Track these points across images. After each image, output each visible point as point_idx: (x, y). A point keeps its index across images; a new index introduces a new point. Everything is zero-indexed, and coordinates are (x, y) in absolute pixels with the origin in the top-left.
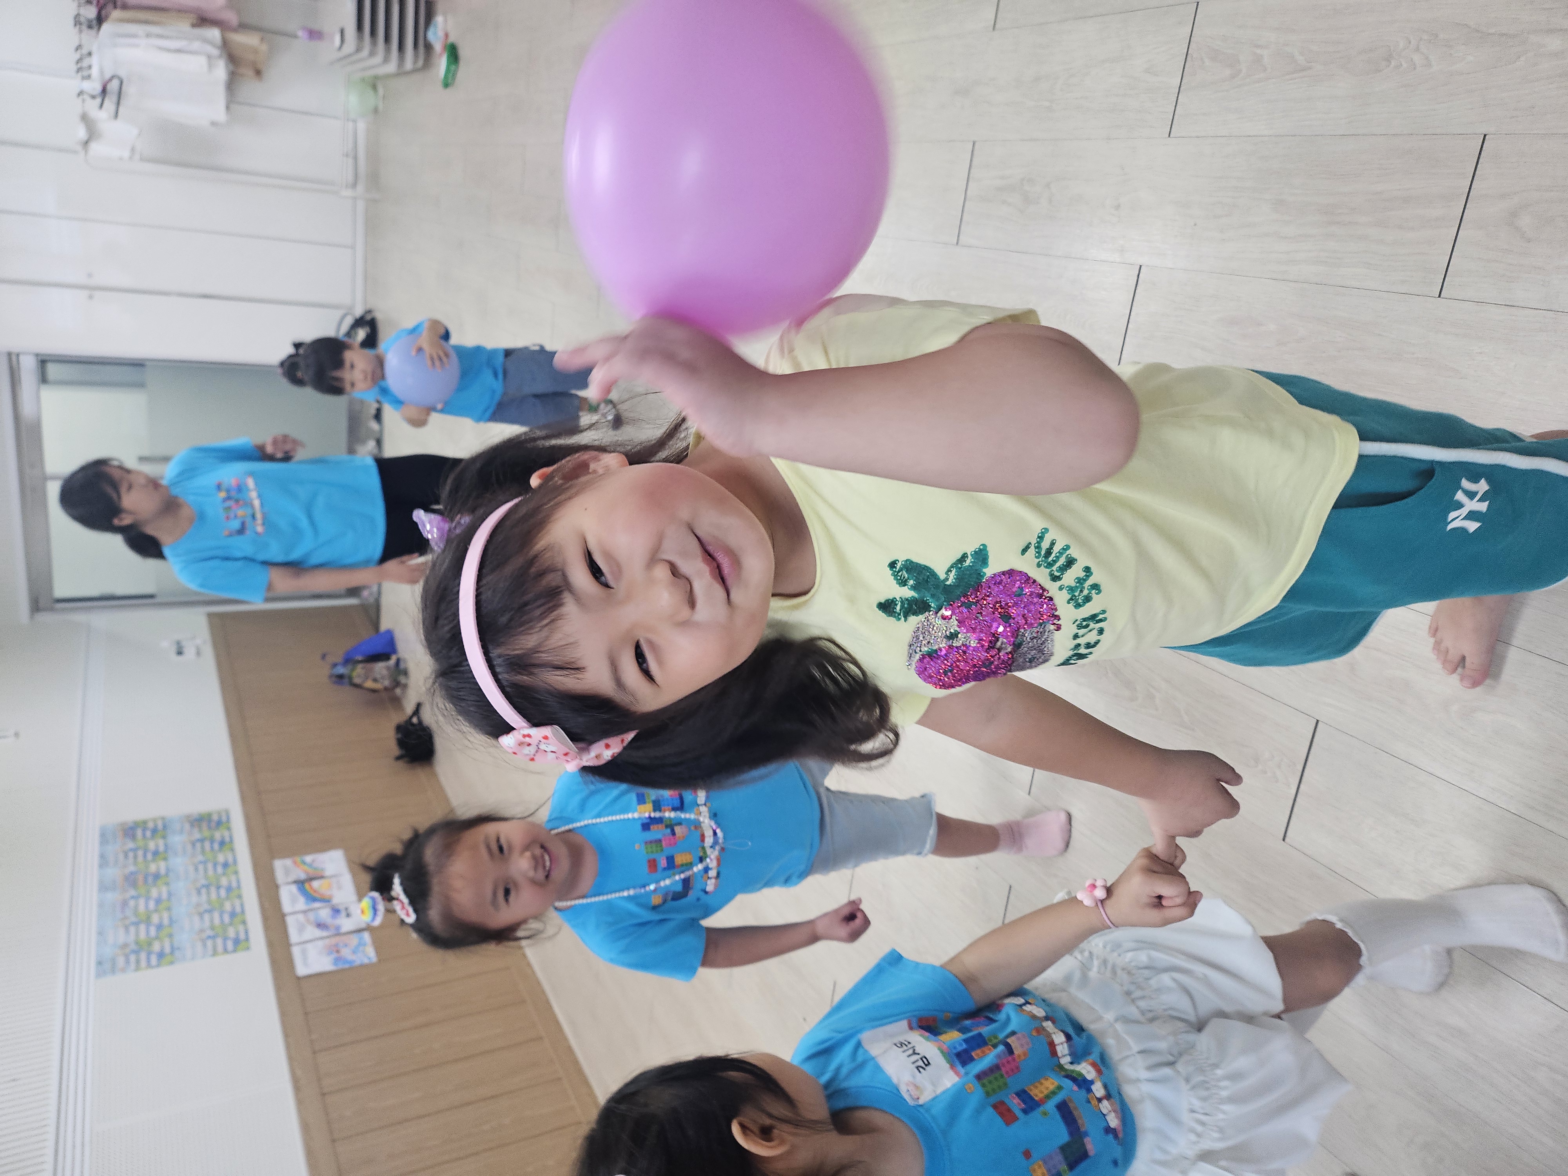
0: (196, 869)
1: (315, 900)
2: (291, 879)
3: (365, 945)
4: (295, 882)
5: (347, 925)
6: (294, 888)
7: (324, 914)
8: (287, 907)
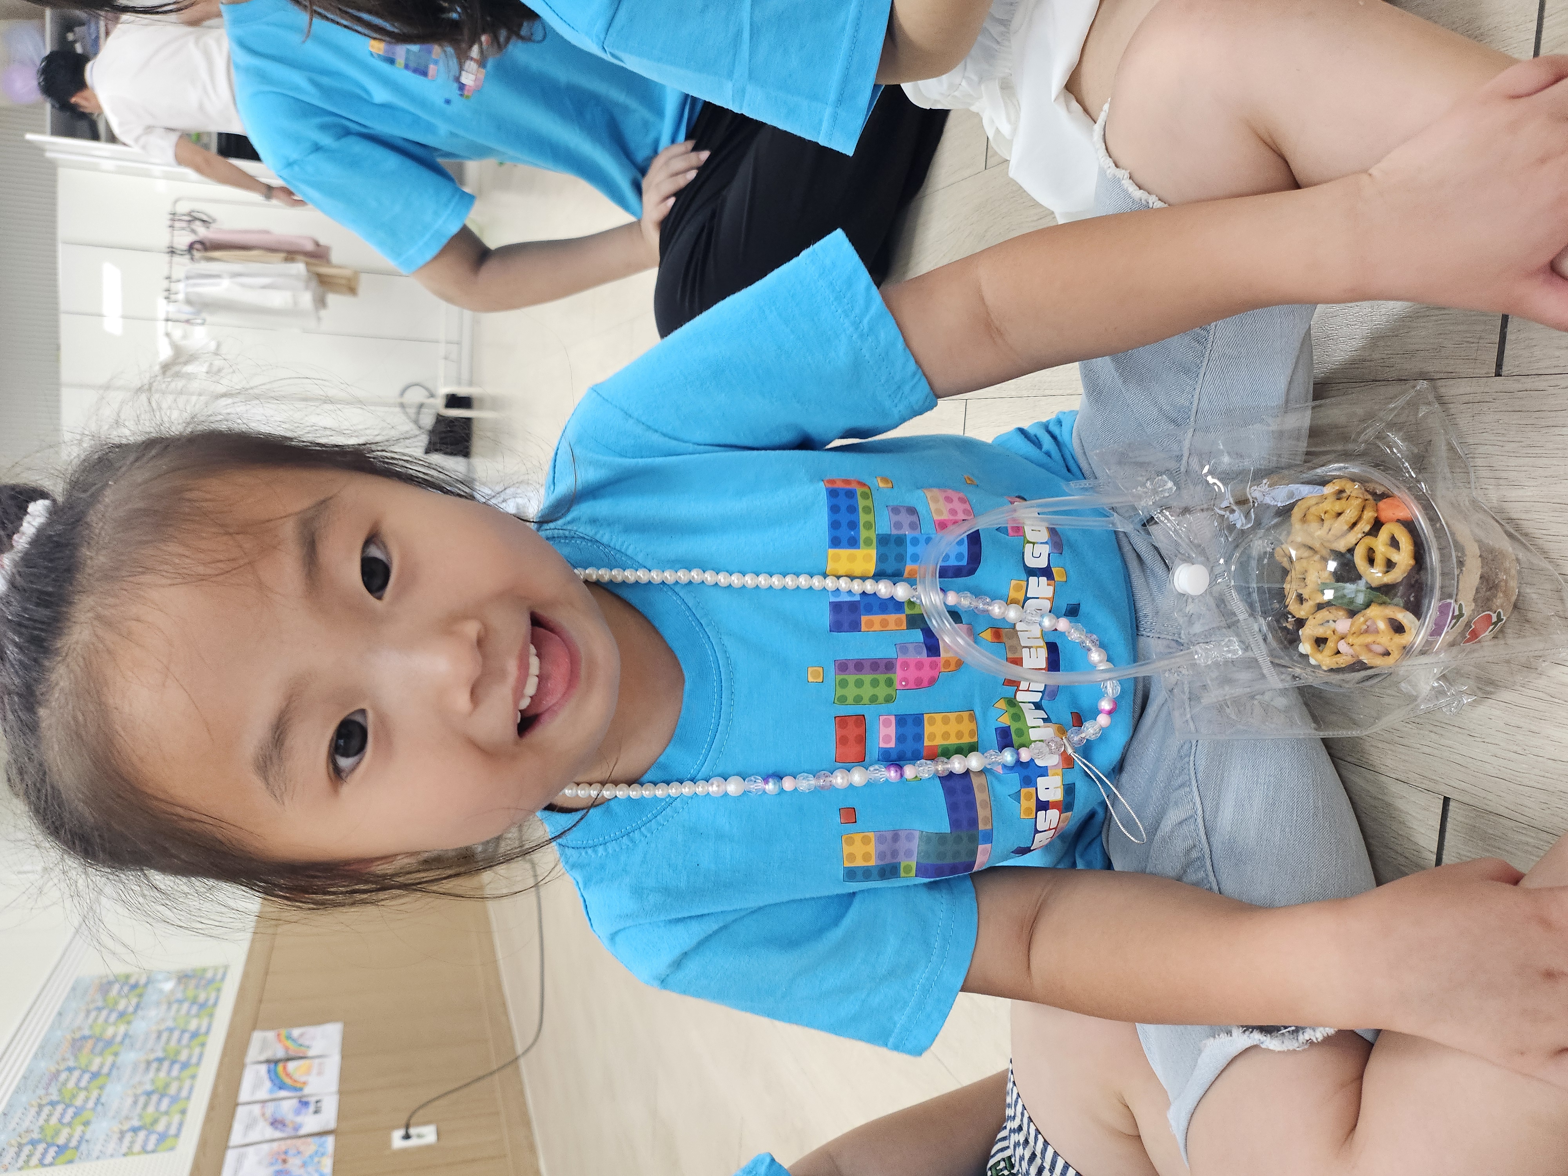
0: (159, 1036)
1: (282, 1086)
2: (263, 1057)
3: (323, 1154)
4: (268, 1061)
5: (310, 1123)
6: (263, 1068)
7: (287, 1107)
8: (244, 1095)
